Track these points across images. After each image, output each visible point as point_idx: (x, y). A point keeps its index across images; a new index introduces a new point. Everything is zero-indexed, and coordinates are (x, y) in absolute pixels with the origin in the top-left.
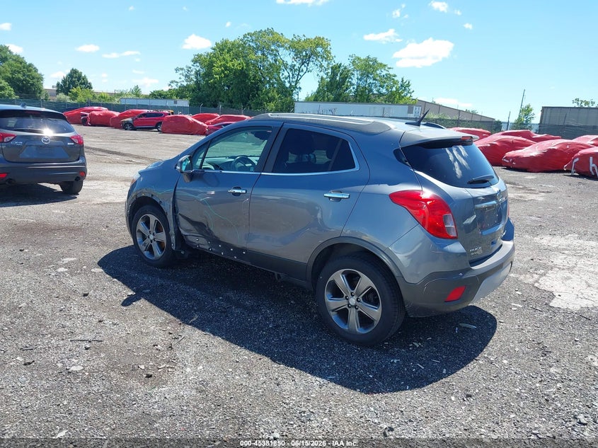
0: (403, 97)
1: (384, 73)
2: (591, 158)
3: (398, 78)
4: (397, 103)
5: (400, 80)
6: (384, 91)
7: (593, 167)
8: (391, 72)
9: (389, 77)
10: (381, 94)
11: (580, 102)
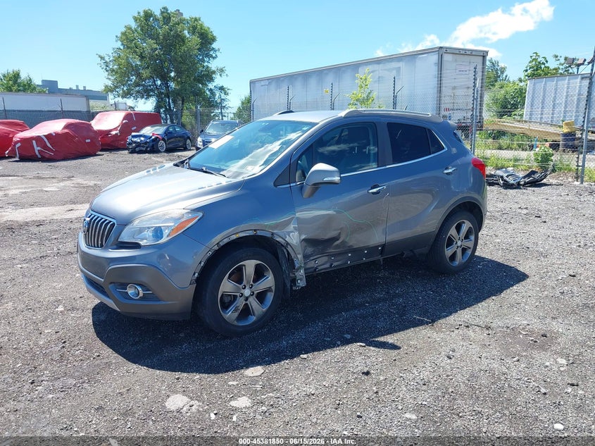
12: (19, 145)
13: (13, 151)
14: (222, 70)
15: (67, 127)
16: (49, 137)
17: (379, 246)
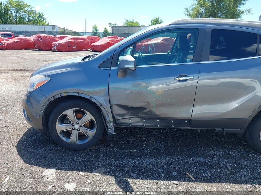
0: (42, 21)
1: (29, 9)
2: (149, 46)
3: (37, 12)
4: (40, 25)
5: (38, 13)
6: (31, 19)
7: (150, 50)
8: (33, 9)
9: (32, 12)
10: (30, 20)
11: (111, 24)
12: (144, 47)
13: (142, 50)
14: (249, 11)
15: (163, 40)
16: (155, 44)
17: (186, 120)
